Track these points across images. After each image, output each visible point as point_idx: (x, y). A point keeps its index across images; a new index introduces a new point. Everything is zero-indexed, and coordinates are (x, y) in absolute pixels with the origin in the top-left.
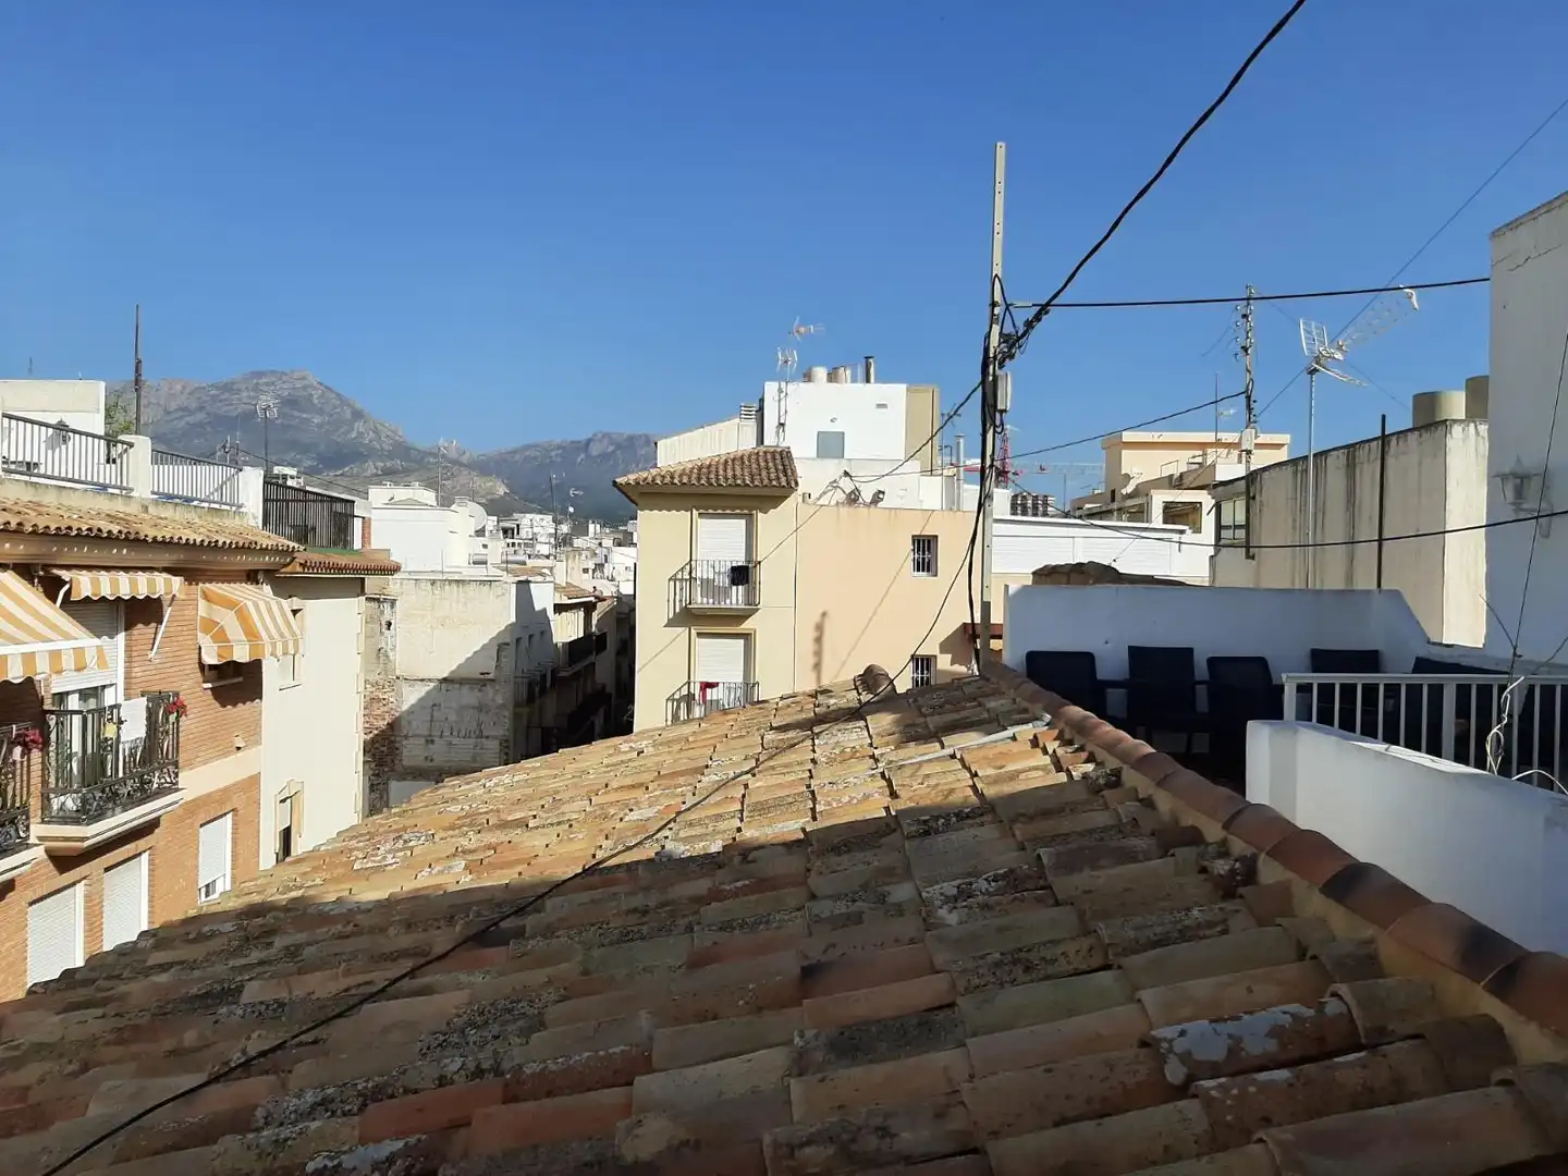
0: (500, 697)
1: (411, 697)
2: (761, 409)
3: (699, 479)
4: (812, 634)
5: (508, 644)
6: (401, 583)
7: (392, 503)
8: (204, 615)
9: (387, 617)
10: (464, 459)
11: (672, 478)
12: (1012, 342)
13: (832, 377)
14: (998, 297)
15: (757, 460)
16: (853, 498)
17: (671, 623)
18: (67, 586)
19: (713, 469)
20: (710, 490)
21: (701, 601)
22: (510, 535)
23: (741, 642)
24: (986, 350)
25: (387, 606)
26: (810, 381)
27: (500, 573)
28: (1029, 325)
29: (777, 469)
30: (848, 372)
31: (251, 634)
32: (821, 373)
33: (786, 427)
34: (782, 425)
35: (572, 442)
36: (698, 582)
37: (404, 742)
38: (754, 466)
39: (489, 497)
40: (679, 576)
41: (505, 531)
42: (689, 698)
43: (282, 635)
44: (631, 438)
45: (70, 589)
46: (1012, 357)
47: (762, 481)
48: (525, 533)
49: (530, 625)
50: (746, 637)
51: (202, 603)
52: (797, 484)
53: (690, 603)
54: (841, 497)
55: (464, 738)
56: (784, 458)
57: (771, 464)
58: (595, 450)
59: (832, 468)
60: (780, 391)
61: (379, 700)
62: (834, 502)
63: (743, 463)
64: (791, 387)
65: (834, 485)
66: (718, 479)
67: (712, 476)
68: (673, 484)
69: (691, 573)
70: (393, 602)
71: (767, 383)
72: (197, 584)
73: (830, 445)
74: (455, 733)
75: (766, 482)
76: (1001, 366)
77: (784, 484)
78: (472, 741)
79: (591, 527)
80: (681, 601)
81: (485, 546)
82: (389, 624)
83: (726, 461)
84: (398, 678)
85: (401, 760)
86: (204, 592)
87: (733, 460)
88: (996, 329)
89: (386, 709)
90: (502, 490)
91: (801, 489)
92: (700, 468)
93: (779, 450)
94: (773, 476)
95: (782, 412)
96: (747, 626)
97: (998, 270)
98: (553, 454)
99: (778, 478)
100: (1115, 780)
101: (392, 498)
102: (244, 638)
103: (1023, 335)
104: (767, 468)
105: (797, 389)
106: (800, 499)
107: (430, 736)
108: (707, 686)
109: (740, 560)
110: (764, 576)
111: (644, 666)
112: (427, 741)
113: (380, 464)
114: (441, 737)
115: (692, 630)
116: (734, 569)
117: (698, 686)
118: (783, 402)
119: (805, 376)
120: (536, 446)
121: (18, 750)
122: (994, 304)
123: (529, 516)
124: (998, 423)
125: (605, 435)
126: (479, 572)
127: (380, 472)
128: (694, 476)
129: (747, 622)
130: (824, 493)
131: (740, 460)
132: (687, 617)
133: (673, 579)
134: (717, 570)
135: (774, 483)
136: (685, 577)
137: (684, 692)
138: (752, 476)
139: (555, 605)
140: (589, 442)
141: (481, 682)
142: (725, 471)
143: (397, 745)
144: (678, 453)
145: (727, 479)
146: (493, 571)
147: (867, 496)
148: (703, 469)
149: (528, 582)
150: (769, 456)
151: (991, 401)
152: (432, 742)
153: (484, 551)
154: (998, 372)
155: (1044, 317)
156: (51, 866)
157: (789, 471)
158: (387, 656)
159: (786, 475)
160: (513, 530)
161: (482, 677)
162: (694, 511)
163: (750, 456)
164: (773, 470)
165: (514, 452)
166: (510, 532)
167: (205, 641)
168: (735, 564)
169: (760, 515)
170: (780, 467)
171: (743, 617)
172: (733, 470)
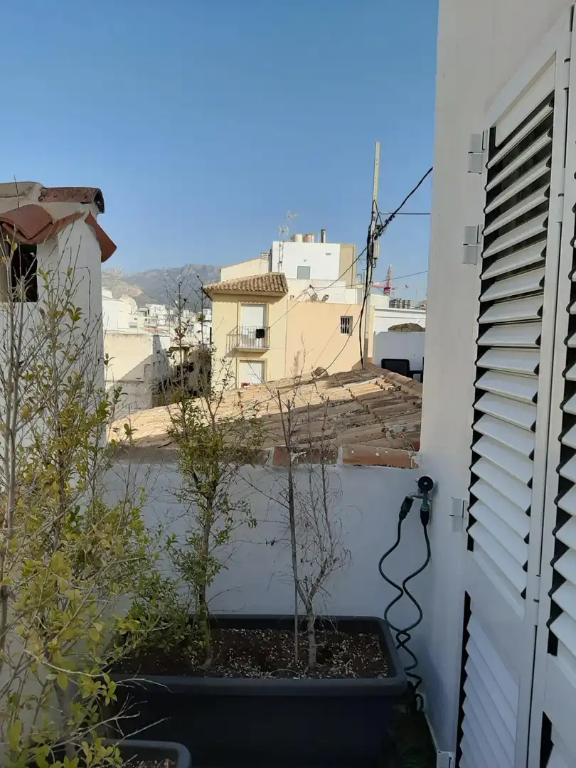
0: (146, 389)
2: (271, 255)
3: (241, 288)
4: (293, 361)
5: (149, 365)
10: (121, 276)
11: (229, 286)
12: (380, 229)
13: (305, 240)
14: (375, 210)
15: (269, 279)
16: (314, 298)
17: (228, 355)
19: (248, 283)
20: (246, 293)
21: (242, 345)
23: (260, 365)
24: (369, 232)
26: (294, 241)
27: (145, 332)
28: (387, 222)
29: (278, 284)
30: (313, 237)
32: (300, 237)
33: (283, 264)
34: (281, 262)
35: (175, 269)
36: (241, 336)
38: (268, 282)
39: (136, 295)
40: (232, 333)
41: (143, 313)
44: (204, 267)
46: (380, 235)
47: (271, 289)
48: (152, 314)
49: (160, 355)
50: (262, 362)
52: (287, 291)
53: (237, 346)
54: (308, 297)
56: (281, 279)
57: (275, 281)
58: (186, 273)
59: (304, 284)
60: (280, 246)
62: (304, 300)
64: (286, 244)
65: (305, 292)
66: (250, 287)
67: (248, 286)
68: (229, 289)
71: (274, 242)
73: (304, 272)
75: (273, 289)
76: (376, 238)
77: (282, 290)
79: (185, 311)
80: (232, 345)
81: (136, 319)
83: (254, 279)
87: (258, 279)
88: (374, 223)
90: (140, 292)
91: (289, 293)
92: (242, 282)
93: (279, 274)
94: (276, 287)
95: (281, 256)
96: (263, 357)
97: (375, 198)
98: (165, 274)
99: (279, 288)
100: (399, 388)
103: (385, 225)
104: (273, 282)
105: (288, 245)
106: (289, 299)
108: (244, 385)
109: (260, 326)
110: (272, 334)
114: (119, 408)
115: (238, 359)
116: (257, 331)
117: (240, 384)
118: (281, 251)
119: (292, 239)
120: (156, 270)
122: (373, 213)
123: (152, 305)
124: (373, 263)
125: (192, 266)
126: (134, 331)
128: (239, 286)
129: (263, 355)
130: (300, 296)
131: (261, 279)
132: (235, 352)
133: (229, 335)
134: (250, 331)
135: (277, 290)
136: (236, 333)
137: (234, 387)
138: (266, 287)
139: (171, 348)
140: (183, 269)
141: (138, 382)
142: (254, 283)
144: (232, 275)
145: (254, 287)
146: (141, 331)
147: (320, 297)
148: (244, 283)
149: (158, 336)
150: (275, 277)
151: (370, 254)
153: (135, 321)
154: (374, 241)
155: (393, 219)
157: (284, 285)
159: (282, 286)
160: (146, 312)
161: (137, 380)
162: (239, 303)
163: (265, 277)
164: (276, 284)
165: (145, 273)
168: (258, 328)
169: (270, 305)
170: (280, 282)
171: (262, 353)
172: (258, 283)
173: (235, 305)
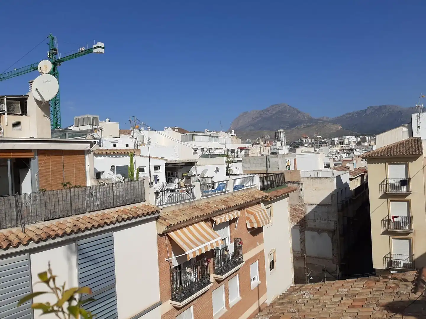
0: (334, 209)
1: (309, 209)
5: (334, 195)
6: (304, 179)
7: (302, 152)
8: (247, 216)
9: (301, 188)
10: (329, 120)
11: (378, 153)
15: (409, 143)
17: (381, 197)
18: (215, 222)
19: (393, 149)
20: (391, 157)
21: (391, 191)
22: (341, 144)
23: (406, 203)
25: (300, 185)
29: (415, 147)
31: (257, 221)
34: (419, 127)
35: (361, 111)
36: (389, 185)
37: (308, 221)
38: (407, 146)
39: (336, 130)
40: (383, 183)
41: (340, 143)
42: (389, 220)
43: (265, 220)
44: (380, 107)
45: (215, 223)
47: (409, 152)
48: (346, 142)
49: (342, 187)
50: (408, 201)
51: (246, 213)
52: (422, 153)
53: (387, 191)
55: (324, 220)
56: (418, 142)
57: (413, 145)
58: (368, 113)
60: (417, 116)
61: (300, 210)
63: (403, 145)
64: (421, 115)
66: (394, 153)
67: (392, 152)
69: (386, 182)
70: (302, 184)
71: (412, 115)
72: (245, 209)
74: (321, 219)
75: (411, 153)
77: (417, 153)
78: (326, 221)
79: (367, 138)
80: (384, 190)
82: (301, 189)
83: (397, 145)
84: (305, 204)
85: (307, 225)
86: (246, 210)
87: (400, 144)
89: (302, 212)
90: (340, 128)
91: (423, 155)
92: (388, 149)
93: (417, 138)
94: (413, 150)
95: (419, 123)
96: (408, 198)
98: (355, 115)
99: (415, 151)
101: (302, 151)
102: (256, 222)
104: (412, 147)
107: (315, 219)
108: (394, 217)
109: (404, 177)
110: (412, 183)
111: (373, 212)
112: (314, 221)
113: (305, 125)
114: (318, 220)
115: (388, 200)
116: (401, 181)
117: (391, 217)
118: (419, 120)
120: (349, 113)
121: (206, 263)
123: (347, 137)
125: (371, 107)
127: (305, 127)
128: (386, 152)
129: (407, 197)
131: (402, 144)
132: (386, 196)
133: (381, 184)
134: (395, 181)
135: (414, 153)
136: (385, 183)
137: (387, 218)
138: (406, 151)
139: (350, 179)
140: (366, 110)
142: (397, 149)
143: (306, 222)
145: (397, 153)
149: (340, 175)
150: (413, 141)
152: (316, 221)
156: (217, 283)
157: (420, 148)
158: (302, 198)
159: (418, 149)
160: (342, 142)
161: (328, 204)
162: (386, 163)
163: (406, 142)
164: (414, 148)
165: (343, 116)
166: (341, 143)
167: (247, 222)
168: (401, 179)
169: (410, 163)
170: (417, 146)
171: (406, 195)
172: (400, 149)
173: (383, 165)
